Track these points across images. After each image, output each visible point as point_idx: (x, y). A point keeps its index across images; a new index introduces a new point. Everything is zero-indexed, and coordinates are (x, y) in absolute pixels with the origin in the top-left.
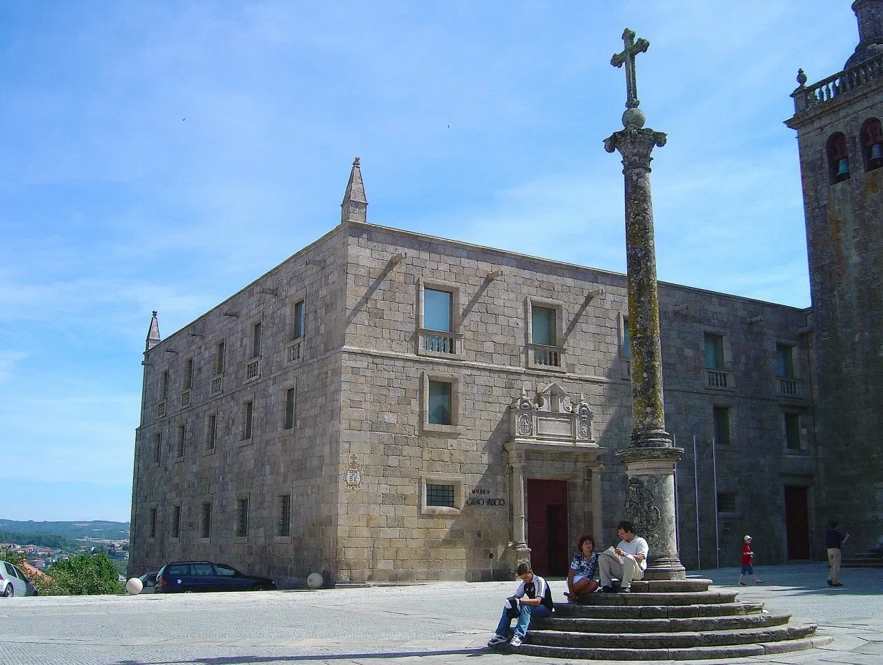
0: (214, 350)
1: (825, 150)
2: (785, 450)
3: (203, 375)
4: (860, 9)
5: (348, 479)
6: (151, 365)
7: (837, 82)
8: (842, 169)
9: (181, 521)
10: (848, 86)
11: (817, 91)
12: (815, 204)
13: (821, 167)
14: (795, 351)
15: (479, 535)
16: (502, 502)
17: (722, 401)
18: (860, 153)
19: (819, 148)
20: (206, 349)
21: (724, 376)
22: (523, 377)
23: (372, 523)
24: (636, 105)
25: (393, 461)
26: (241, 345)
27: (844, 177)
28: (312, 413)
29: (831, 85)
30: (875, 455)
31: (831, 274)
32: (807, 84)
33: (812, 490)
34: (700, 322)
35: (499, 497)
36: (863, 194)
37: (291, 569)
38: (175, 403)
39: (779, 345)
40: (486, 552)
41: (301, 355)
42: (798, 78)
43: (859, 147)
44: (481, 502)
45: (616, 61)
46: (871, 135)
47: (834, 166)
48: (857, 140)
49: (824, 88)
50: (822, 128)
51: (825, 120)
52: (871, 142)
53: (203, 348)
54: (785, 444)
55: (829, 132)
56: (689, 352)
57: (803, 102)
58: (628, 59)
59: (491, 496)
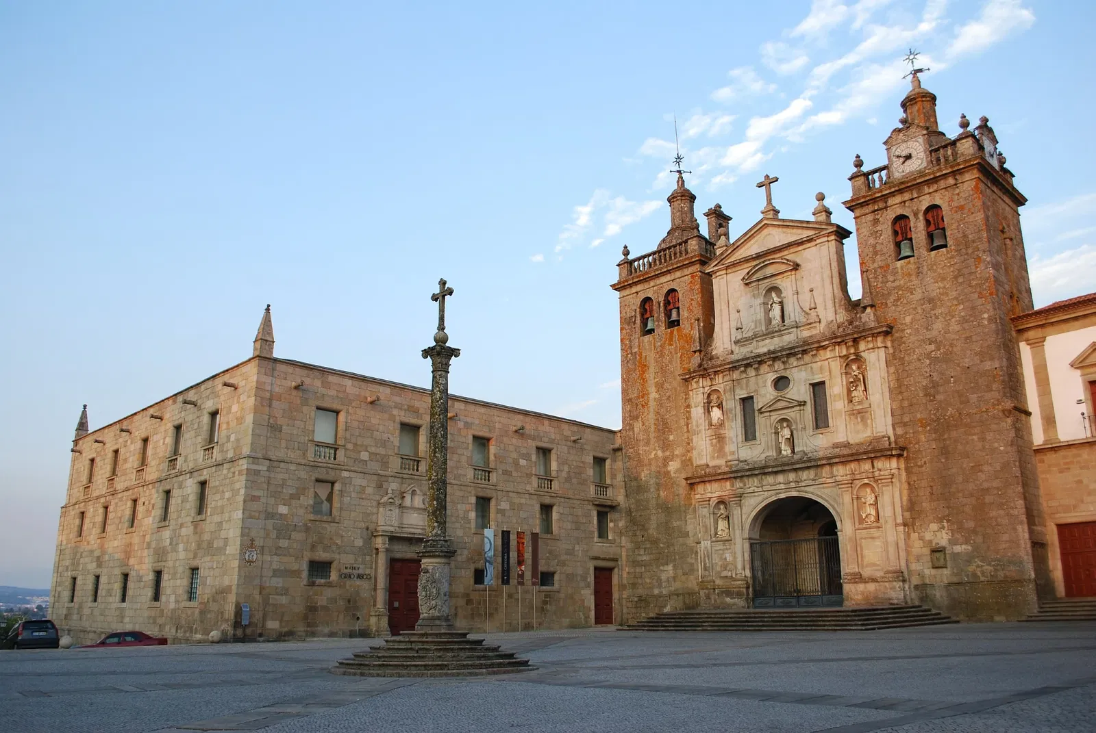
0: (139, 444)
1: (638, 310)
2: (596, 539)
3: (128, 465)
4: (673, 202)
5: (247, 558)
6: (80, 452)
7: (651, 258)
8: (650, 326)
9: (101, 587)
10: (658, 262)
11: (636, 263)
12: (629, 351)
13: (634, 323)
14: (608, 462)
15: (349, 601)
16: (369, 577)
17: (547, 501)
18: (663, 315)
19: (634, 308)
20: (132, 443)
21: (551, 482)
22: (390, 479)
23: (264, 592)
24: (444, 329)
25: (284, 543)
26: (164, 443)
27: (651, 331)
28: (220, 503)
29: (646, 260)
30: (662, 545)
31: (637, 405)
32: (630, 257)
33: (616, 570)
34: (534, 439)
35: (367, 573)
36: (662, 346)
37: (196, 628)
38: (101, 487)
39: (595, 458)
40: (354, 615)
41: (214, 457)
42: (623, 252)
43: (662, 309)
44: (352, 576)
45: (435, 298)
46: (671, 301)
47: (644, 323)
48: (662, 304)
49: (641, 261)
50: (637, 293)
51: (639, 288)
52: (671, 306)
53: (129, 442)
54: (596, 534)
55: (642, 296)
56: (523, 462)
57: (625, 271)
58: (441, 298)
59: (361, 571)
